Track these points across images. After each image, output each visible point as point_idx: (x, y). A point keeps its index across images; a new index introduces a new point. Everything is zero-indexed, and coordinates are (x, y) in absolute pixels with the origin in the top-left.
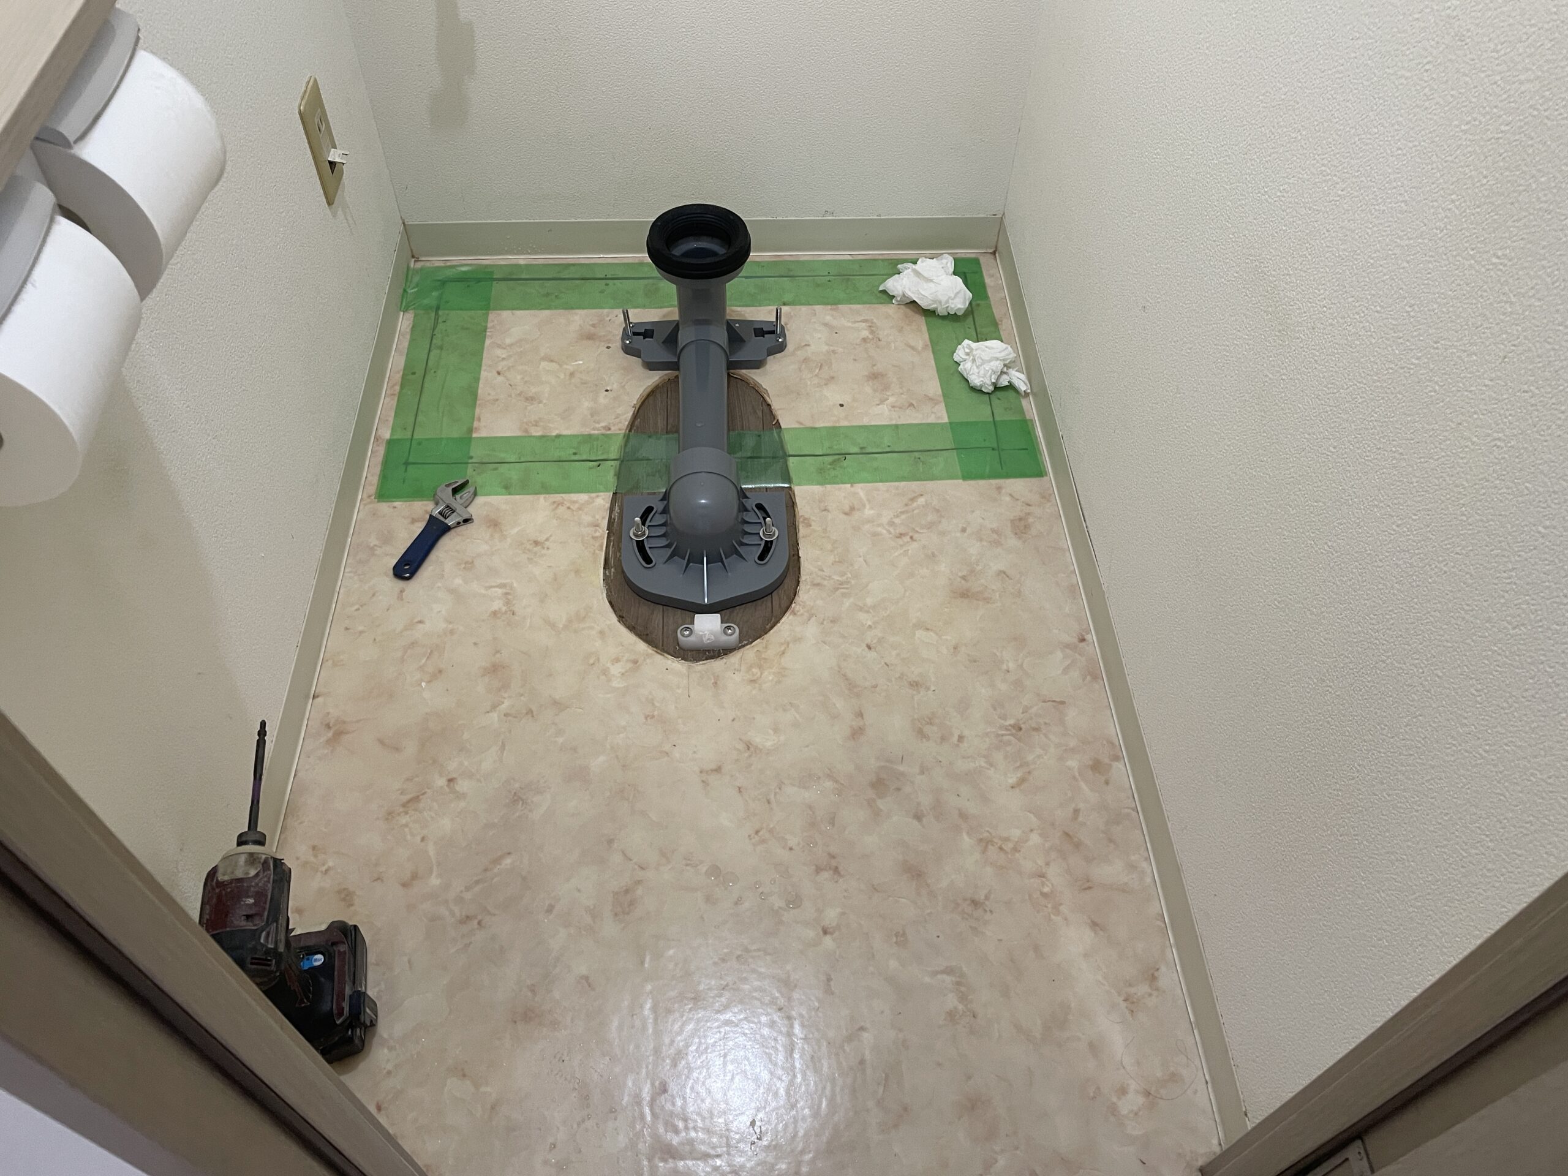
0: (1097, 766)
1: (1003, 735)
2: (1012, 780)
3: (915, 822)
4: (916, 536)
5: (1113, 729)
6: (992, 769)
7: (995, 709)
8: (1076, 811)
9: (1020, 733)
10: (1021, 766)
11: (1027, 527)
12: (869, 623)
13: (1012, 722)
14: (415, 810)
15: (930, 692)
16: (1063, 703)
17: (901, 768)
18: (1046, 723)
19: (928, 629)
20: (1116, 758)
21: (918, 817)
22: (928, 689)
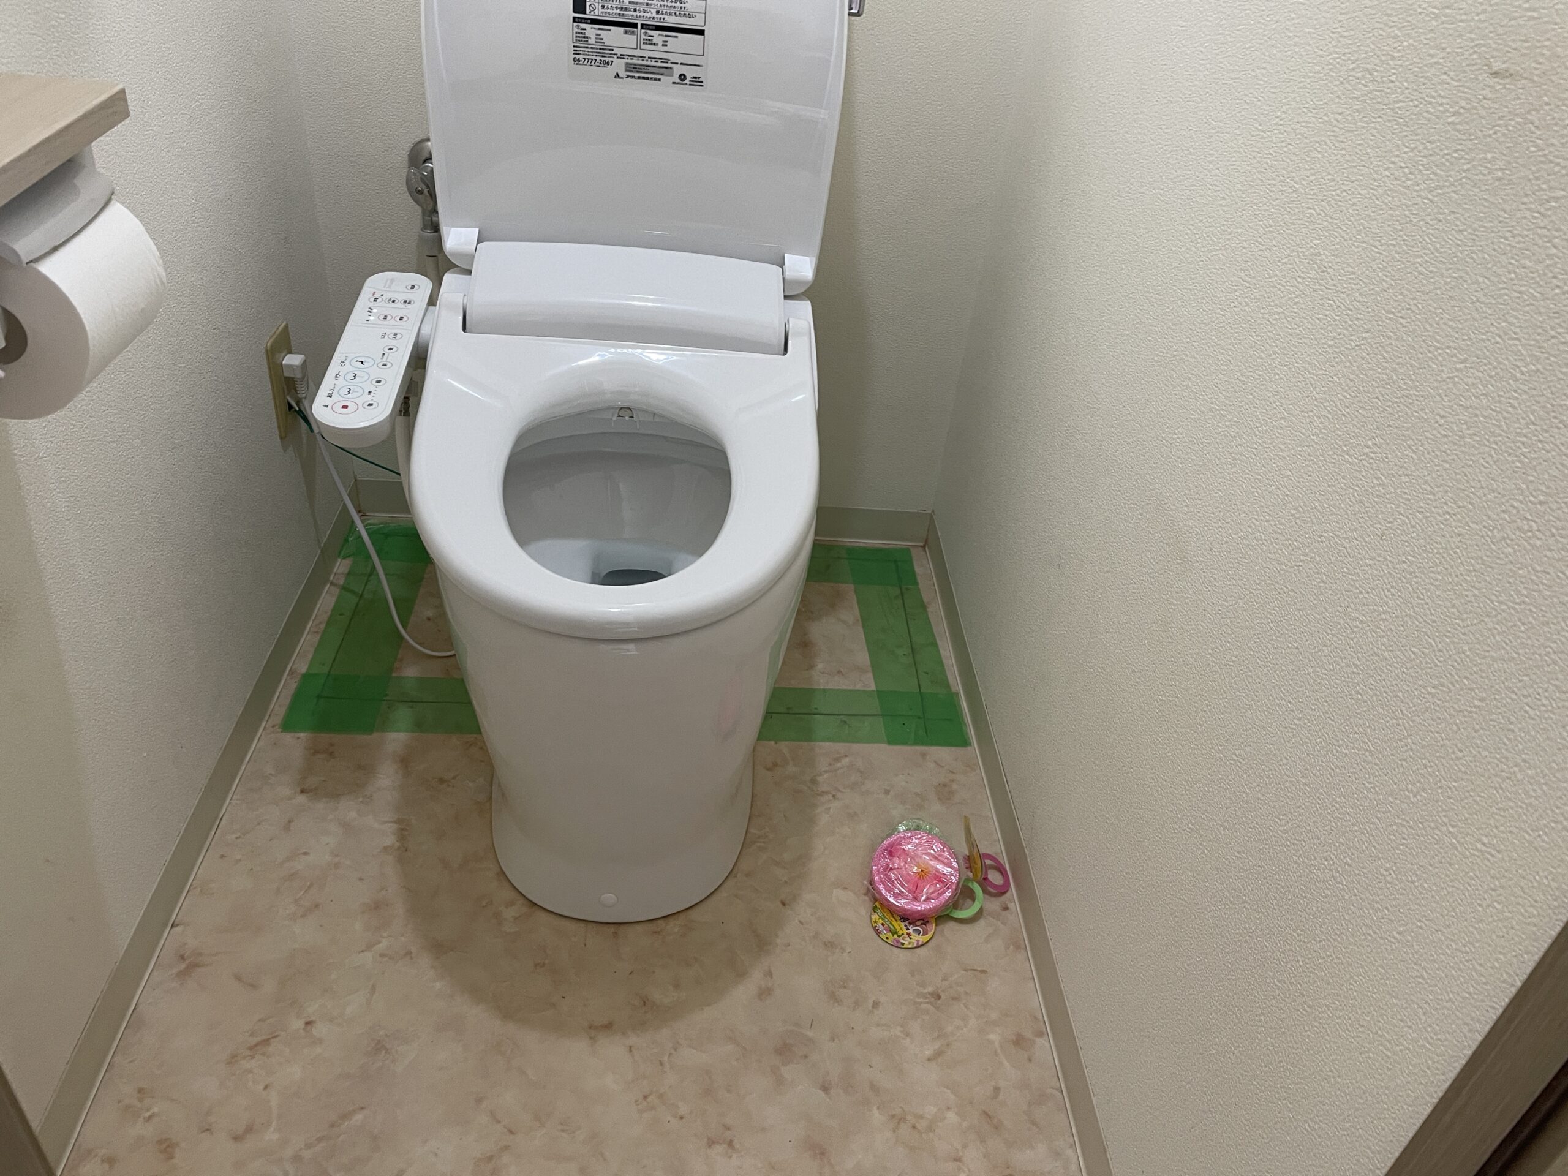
0: (1019, 1041)
1: (921, 1003)
2: (928, 1053)
3: (823, 1094)
4: (839, 795)
5: (1036, 1001)
6: (908, 1039)
7: (913, 975)
8: (997, 1089)
9: (939, 1002)
10: (938, 1037)
11: (952, 793)
12: (785, 879)
13: (930, 989)
14: (264, 1054)
15: (845, 954)
16: (983, 972)
17: (810, 1034)
18: (966, 993)
19: (846, 889)
20: (1040, 1034)
21: (825, 1089)
22: (843, 950)
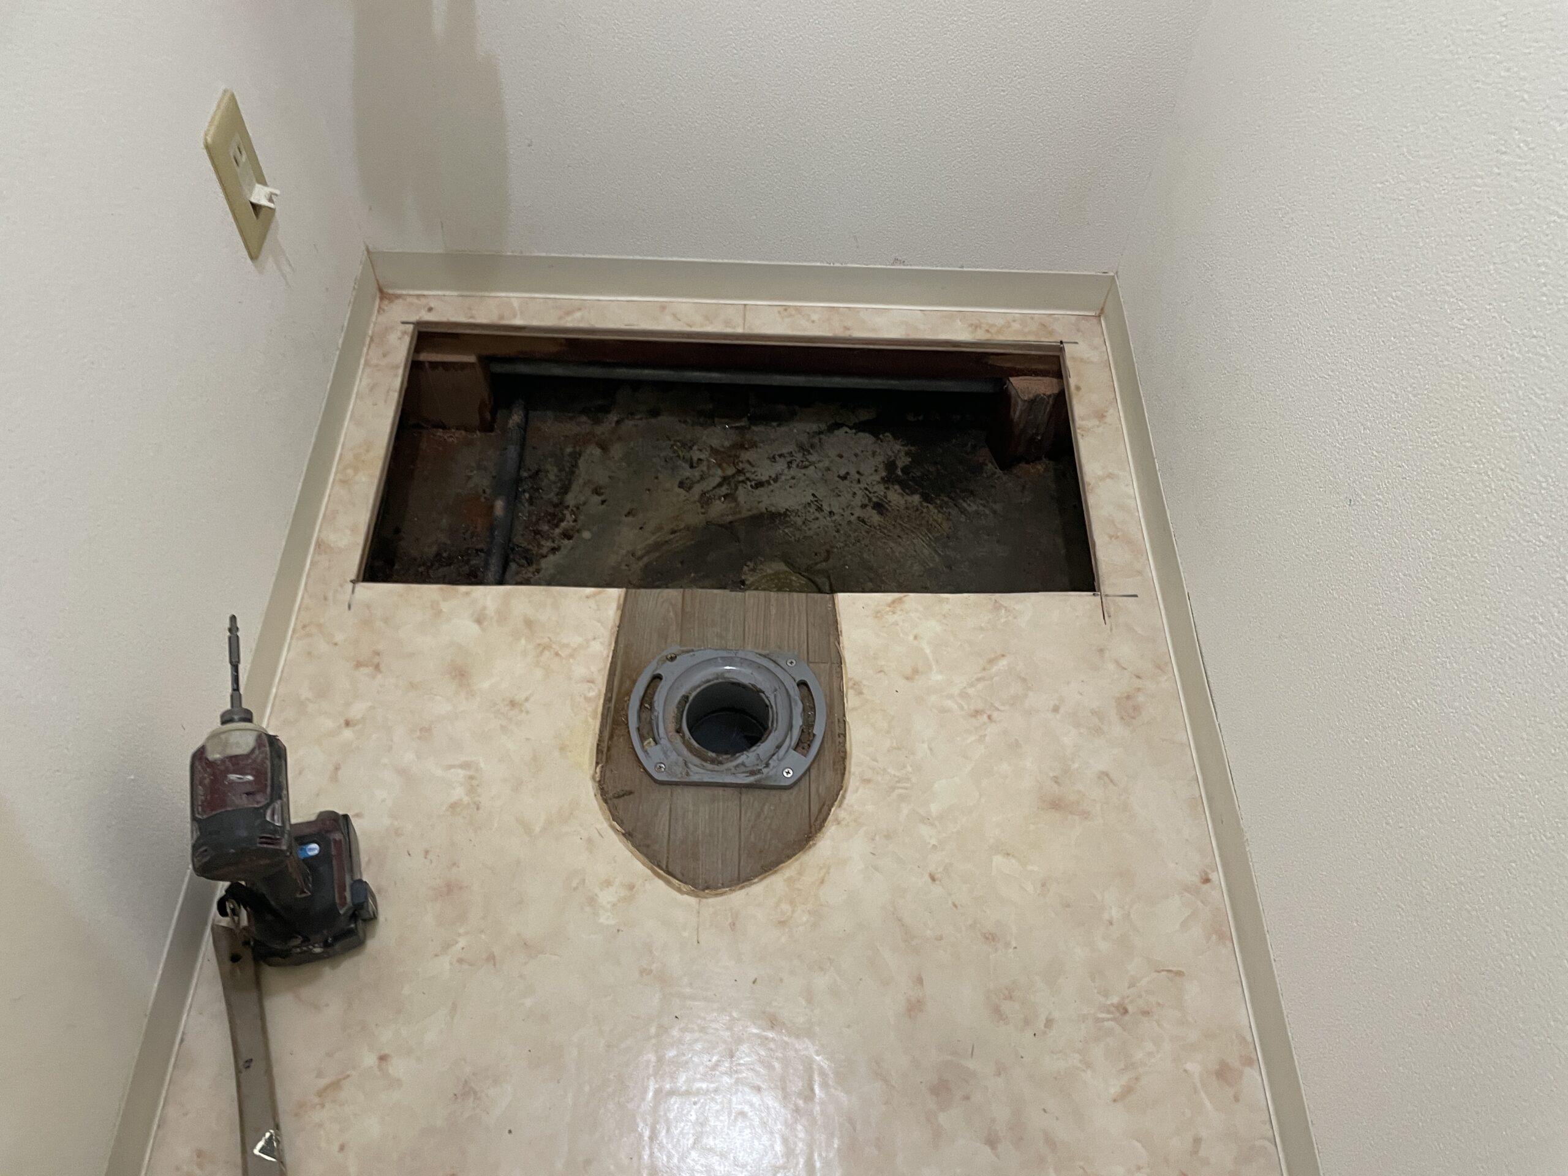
0: (1224, 1073)
1: (1103, 1020)
2: (1114, 1090)
3: (988, 1149)
4: (995, 715)
5: (1245, 1016)
6: (1089, 1072)
7: (1093, 981)
8: (1197, 1141)
9: (1126, 1018)
10: (1126, 1068)
11: (1137, 709)
12: (933, 842)
13: (1115, 1000)
14: (334, 1101)
15: (1011, 950)
16: (1180, 974)
17: (971, 1065)
18: (1159, 1004)
19: (1008, 854)
20: (1249, 1061)
21: (992, 1142)
22: (1007, 945)
